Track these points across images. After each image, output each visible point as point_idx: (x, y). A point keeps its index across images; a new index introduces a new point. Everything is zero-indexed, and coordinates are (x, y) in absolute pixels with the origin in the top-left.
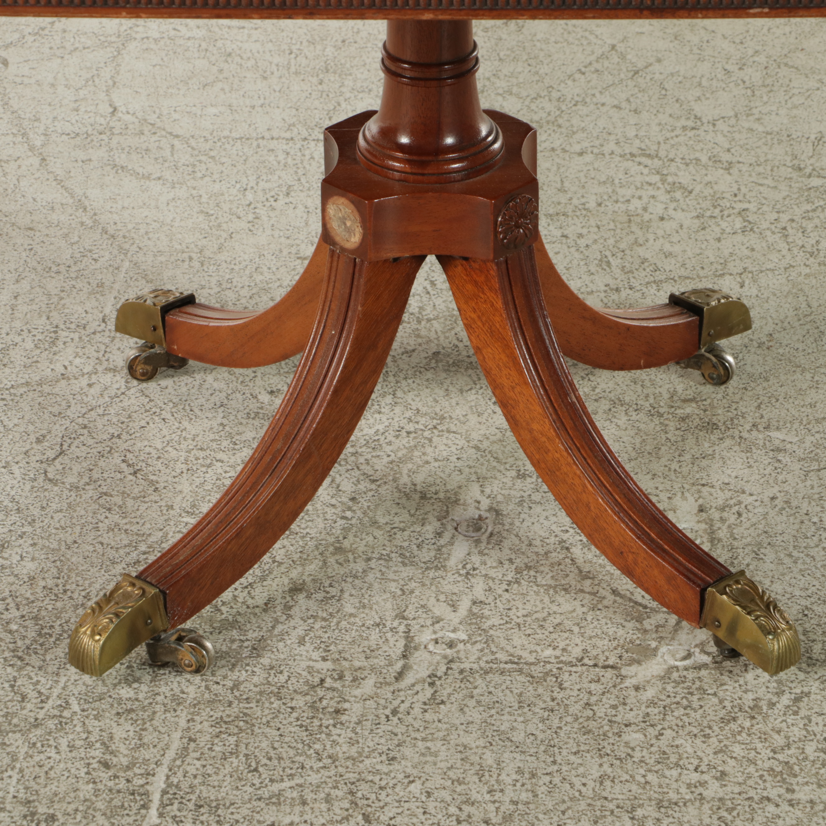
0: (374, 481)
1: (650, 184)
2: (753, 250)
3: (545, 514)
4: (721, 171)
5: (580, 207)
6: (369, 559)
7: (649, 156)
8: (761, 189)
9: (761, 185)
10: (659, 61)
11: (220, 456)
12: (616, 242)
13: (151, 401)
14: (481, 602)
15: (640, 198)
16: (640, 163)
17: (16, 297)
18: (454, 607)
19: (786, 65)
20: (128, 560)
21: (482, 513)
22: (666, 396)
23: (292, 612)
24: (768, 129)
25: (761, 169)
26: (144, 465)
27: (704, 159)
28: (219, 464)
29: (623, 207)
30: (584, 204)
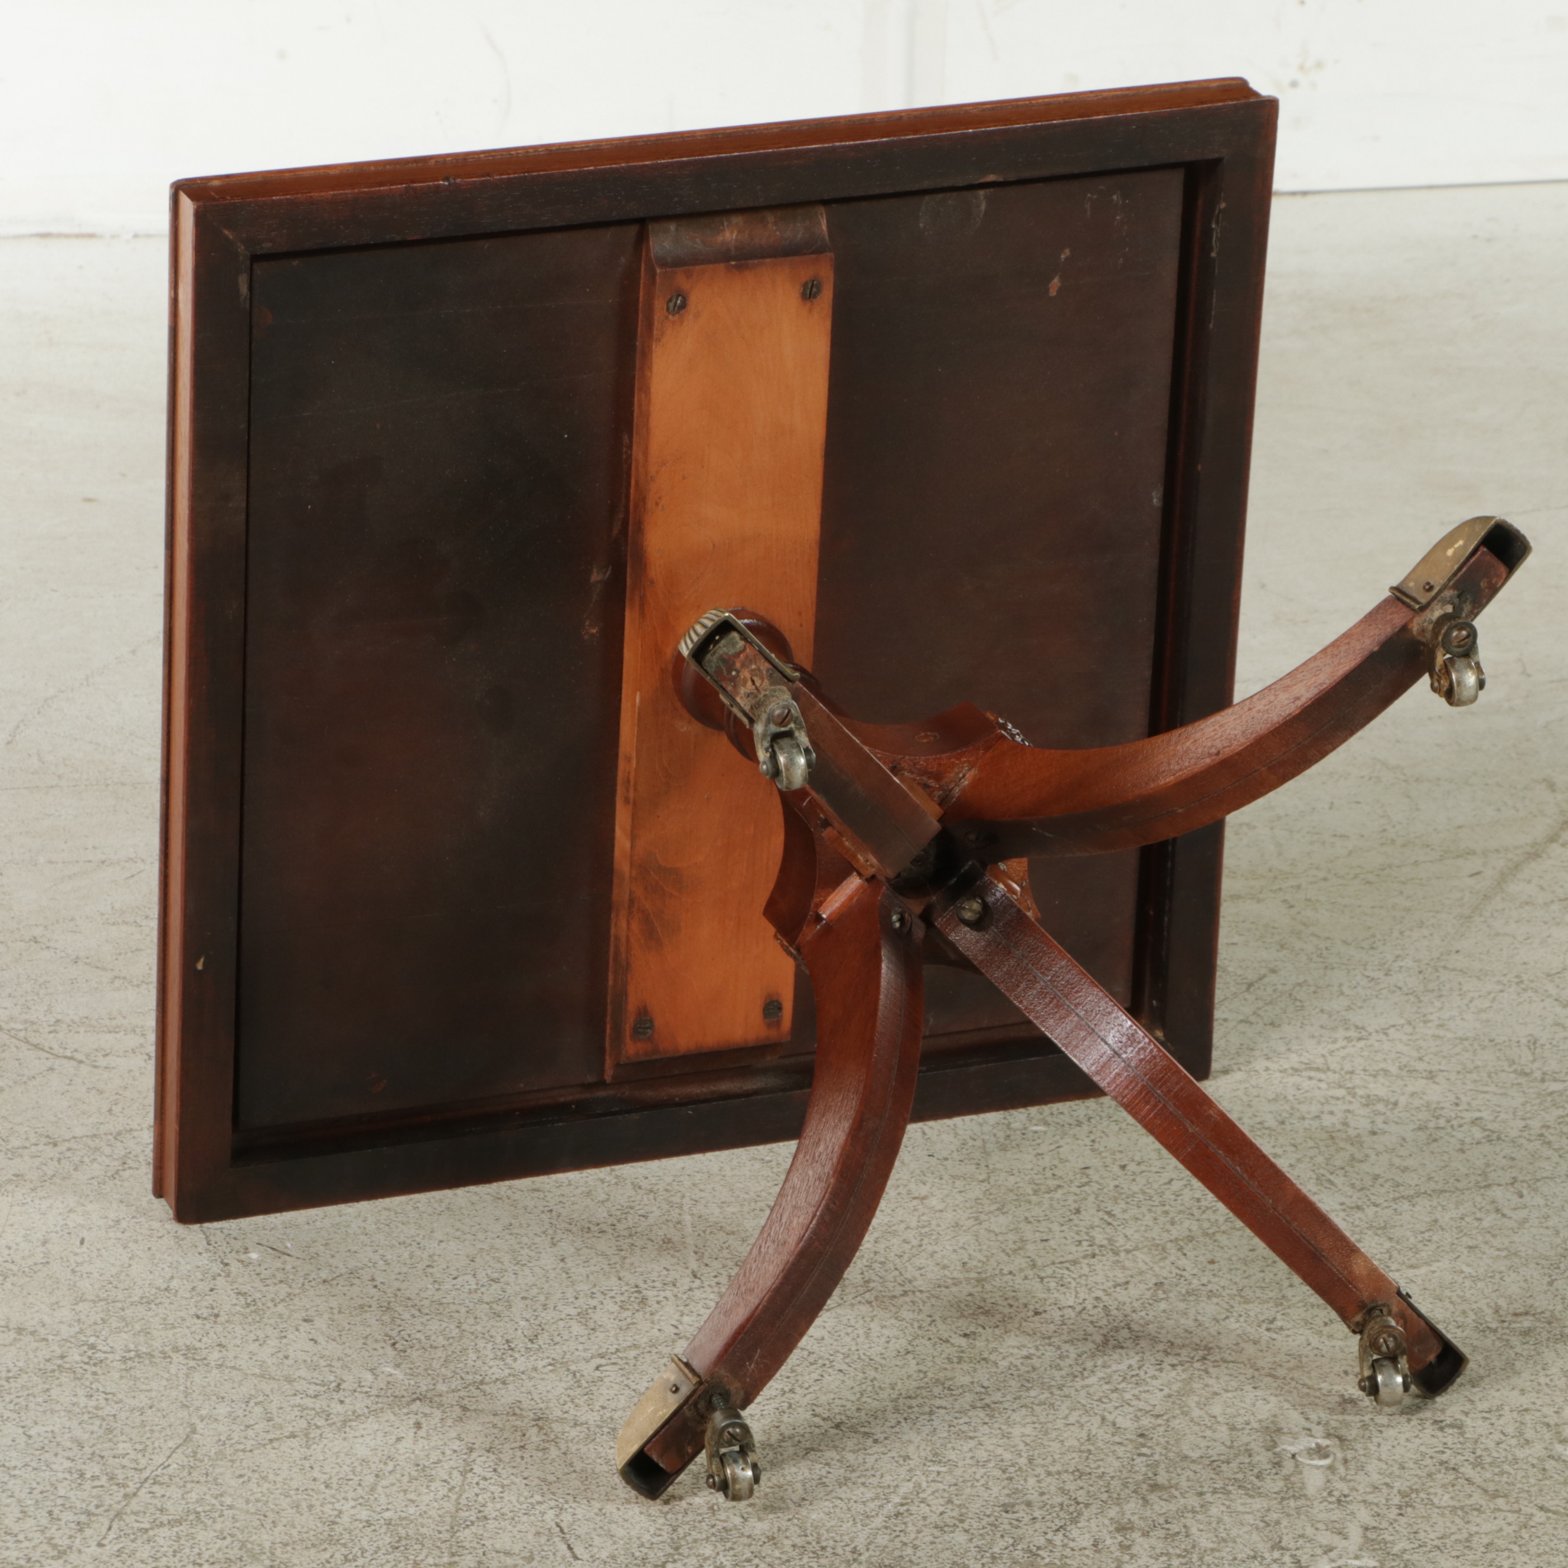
0: (1158, 1416)
1: (1338, 1099)
2: (1513, 1159)
3: (1403, 1437)
4: (1424, 1081)
5: (1258, 1126)
6: (1201, 1494)
7: (1318, 1069)
8: (1488, 1096)
9: (1486, 1092)
10: (1273, 971)
11: (938, 1402)
12: (1327, 1159)
13: (810, 1353)
14: (1374, 1528)
15: (1332, 1113)
16: (1310, 1078)
17: (563, 1260)
18: (1342, 1534)
19: (1445, 968)
20: (885, 1511)
21: (1319, 1441)
22: (1489, 1311)
23: (1134, 1551)
24: (1460, 1034)
25: (1475, 1076)
26: (843, 1417)
27: (1394, 1070)
28: (943, 1411)
29: (1316, 1124)
30: (1260, 1123)
